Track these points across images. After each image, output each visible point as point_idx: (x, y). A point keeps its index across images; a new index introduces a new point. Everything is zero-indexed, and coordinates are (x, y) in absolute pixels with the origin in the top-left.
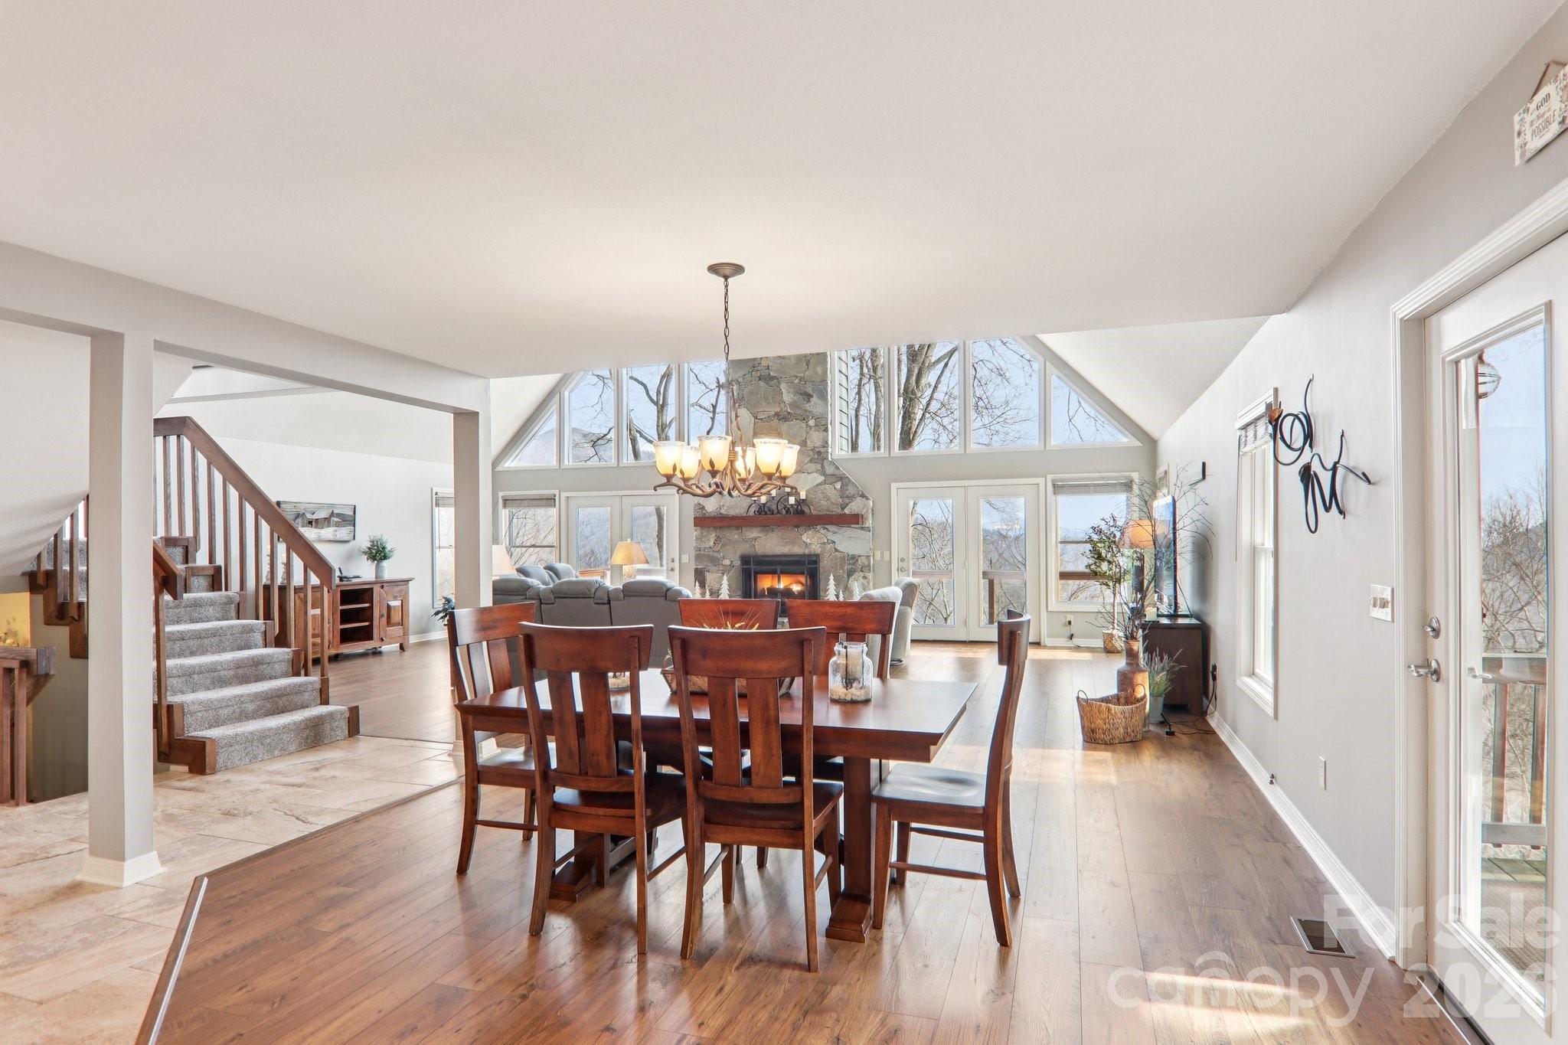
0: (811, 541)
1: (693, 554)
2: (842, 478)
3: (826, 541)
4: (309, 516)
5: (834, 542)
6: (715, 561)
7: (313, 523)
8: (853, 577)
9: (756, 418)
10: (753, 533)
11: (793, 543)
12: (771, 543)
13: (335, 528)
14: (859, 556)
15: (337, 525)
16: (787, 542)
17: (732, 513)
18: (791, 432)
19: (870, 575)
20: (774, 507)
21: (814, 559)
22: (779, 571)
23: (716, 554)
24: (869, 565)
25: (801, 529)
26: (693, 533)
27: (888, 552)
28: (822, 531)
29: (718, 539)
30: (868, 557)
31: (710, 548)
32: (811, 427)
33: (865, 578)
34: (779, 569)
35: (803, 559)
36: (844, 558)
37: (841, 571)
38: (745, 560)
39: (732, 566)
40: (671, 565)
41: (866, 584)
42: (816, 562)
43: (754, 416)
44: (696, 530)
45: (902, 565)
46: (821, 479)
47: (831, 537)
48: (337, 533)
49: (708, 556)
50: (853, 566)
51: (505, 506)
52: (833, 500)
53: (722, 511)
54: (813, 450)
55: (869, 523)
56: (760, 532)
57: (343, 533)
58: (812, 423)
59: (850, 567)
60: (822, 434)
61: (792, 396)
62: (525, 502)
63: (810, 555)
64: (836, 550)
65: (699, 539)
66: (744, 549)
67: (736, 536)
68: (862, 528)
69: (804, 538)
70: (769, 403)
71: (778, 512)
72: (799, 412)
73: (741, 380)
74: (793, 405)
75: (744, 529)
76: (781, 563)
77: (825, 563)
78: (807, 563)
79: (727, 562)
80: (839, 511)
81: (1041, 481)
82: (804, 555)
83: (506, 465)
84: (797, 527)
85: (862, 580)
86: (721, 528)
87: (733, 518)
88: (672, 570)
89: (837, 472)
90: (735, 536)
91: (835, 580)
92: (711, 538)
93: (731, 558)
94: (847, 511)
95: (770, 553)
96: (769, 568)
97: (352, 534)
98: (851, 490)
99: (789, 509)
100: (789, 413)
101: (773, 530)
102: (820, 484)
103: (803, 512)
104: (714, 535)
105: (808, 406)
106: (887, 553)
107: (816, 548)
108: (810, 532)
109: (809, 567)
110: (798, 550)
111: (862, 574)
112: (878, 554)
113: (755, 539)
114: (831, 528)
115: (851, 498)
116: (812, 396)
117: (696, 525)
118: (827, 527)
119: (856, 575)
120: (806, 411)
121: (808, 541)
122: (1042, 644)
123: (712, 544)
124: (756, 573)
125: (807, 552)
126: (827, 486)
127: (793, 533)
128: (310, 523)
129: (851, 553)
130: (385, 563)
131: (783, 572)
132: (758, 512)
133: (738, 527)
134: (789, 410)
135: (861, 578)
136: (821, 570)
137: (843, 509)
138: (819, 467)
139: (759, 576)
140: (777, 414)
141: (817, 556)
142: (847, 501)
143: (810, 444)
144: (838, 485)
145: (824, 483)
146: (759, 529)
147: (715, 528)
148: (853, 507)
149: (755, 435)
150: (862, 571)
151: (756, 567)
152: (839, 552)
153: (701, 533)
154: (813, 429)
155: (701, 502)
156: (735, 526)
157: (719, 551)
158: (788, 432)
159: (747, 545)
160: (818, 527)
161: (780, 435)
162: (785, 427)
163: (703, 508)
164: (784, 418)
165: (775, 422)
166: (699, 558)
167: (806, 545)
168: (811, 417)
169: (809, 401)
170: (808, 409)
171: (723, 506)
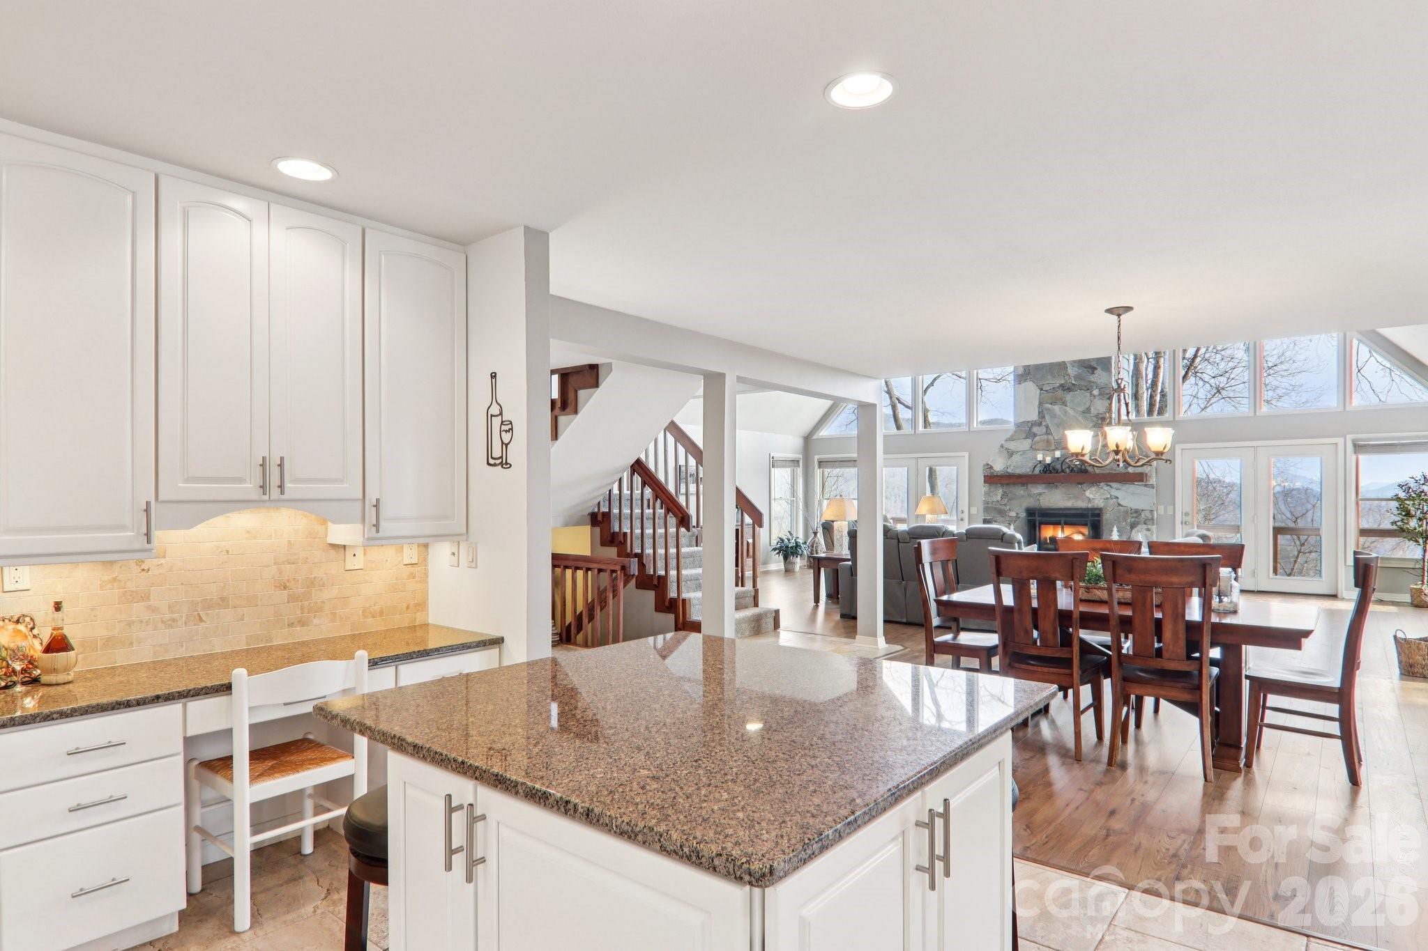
0: (1094, 496)
1: (981, 507)
3: (1109, 496)
5: (1117, 498)
6: (1002, 513)
8: (1136, 529)
9: (1041, 389)
10: (1038, 489)
11: (1077, 498)
12: (1056, 498)
14: (1142, 510)
16: (1070, 497)
17: (1018, 471)
18: (1075, 401)
19: (1154, 528)
20: (1058, 467)
21: (1097, 512)
22: (1063, 522)
23: (1003, 507)
24: (1153, 519)
25: (1084, 486)
26: (981, 487)
27: (1172, 507)
28: (1105, 488)
29: (1004, 495)
30: (1151, 511)
31: (998, 501)
32: (1095, 396)
33: (1148, 530)
34: (1063, 520)
35: (1086, 512)
36: (1126, 512)
37: (1124, 524)
38: (1030, 512)
39: (1017, 517)
40: (961, 516)
41: (1149, 535)
42: (1099, 515)
43: (1039, 388)
44: (984, 486)
45: (1185, 518)
47: (1114, 493)
49: (996, 509)
50: (1136, 518)
51: (820, 467)
53: (1010, 470)
54: (1096, 416)
55: (1153, 481)
56: (1046, 488)
58: (1096, 392)
59: (1133, 519)
60: (1107, 403)
61: (1077, 369)
62: (837, 463)
63: (1093, 509)
64: (1119, 505)
65: (987, 494)
66: (1030, 503)
68: (1146, 485)
69: (1088, 493)
70: (1054, 377)
71: (1063, 471)
72: (1083, 383)
74: (1077, 377)
75: (1029, 486)
76: (1065, 516)
77: (1107, 517)
78: (1090, 516)
79: (1013, 514)
80: (1122, 470)
81: (1340, 441)
82: (1087, 509)
83: (821, 434)
84: (1081, 484)
85: (1145, 533)
86: (1007, 484)
87: (1020, 476)
88: (962, 520)
90: (1020, 491)
91: (1118, 531)
92: (999, 492)
93: (1018, 510)
94: (1130, 470)
95: (1054, 507)
96: (1053, 520)
99: (1073, 468)
100: (1073, 384)
101: (1057, 487)
103: (1086, 471)
104: (1001, 490)
105: (1092, 378)
106: (1170, 509)
107: (1099, 503)
108: (1094, 489)
109: (1093, 520)
110: (1081, 504)
111: (1145, 527)
112: (1161, 509)
113: (1040, 494)
114: (1114, 485)
116: (1096, 369)
117: (985, 482)
118: (1111, 484)
119: (1139, 527)
120: (1090, 382)
121: (1091, 496)
122: (1339, 596)
123: (999, 498)
124: (1041, 523)
125: (1090, 506)
127: (1076, 490)
129: (1134, 507)
131: (1067, 524)
132: (1043, 471)
133: (1024, 484)
134: (1074, 382)
135: (1144, 530)
136: (1104, 522)
137: (1126, 468)
139: (1042, 526)
140: (1062, 386)
141: (1101, 509)
143: (1093, 411)
146: (1043, 485)
147: (1002, 485)
148: (1137, 467)
149: (1041, 404)
150: (1146, 524)
151: (1040, 518)
152: (1122, 506)
153: (990, 489)
154: (1097, 398)
155: (989, 463)
156: (1021, 483)
157: (1005, 505)
158: (1072, 401)
159: (1032, 500)
160: (1102, 484)
161: (1064, 404)
162: (1069, 397)
163: (991, 467)
164: (1068, 389)
165: (1060, 392)
166: (986, 510)
167: (1089, 500)
168: (1095, 387)
169: (1093, 373)
170: (1093, 380)
171: (1010, 466)
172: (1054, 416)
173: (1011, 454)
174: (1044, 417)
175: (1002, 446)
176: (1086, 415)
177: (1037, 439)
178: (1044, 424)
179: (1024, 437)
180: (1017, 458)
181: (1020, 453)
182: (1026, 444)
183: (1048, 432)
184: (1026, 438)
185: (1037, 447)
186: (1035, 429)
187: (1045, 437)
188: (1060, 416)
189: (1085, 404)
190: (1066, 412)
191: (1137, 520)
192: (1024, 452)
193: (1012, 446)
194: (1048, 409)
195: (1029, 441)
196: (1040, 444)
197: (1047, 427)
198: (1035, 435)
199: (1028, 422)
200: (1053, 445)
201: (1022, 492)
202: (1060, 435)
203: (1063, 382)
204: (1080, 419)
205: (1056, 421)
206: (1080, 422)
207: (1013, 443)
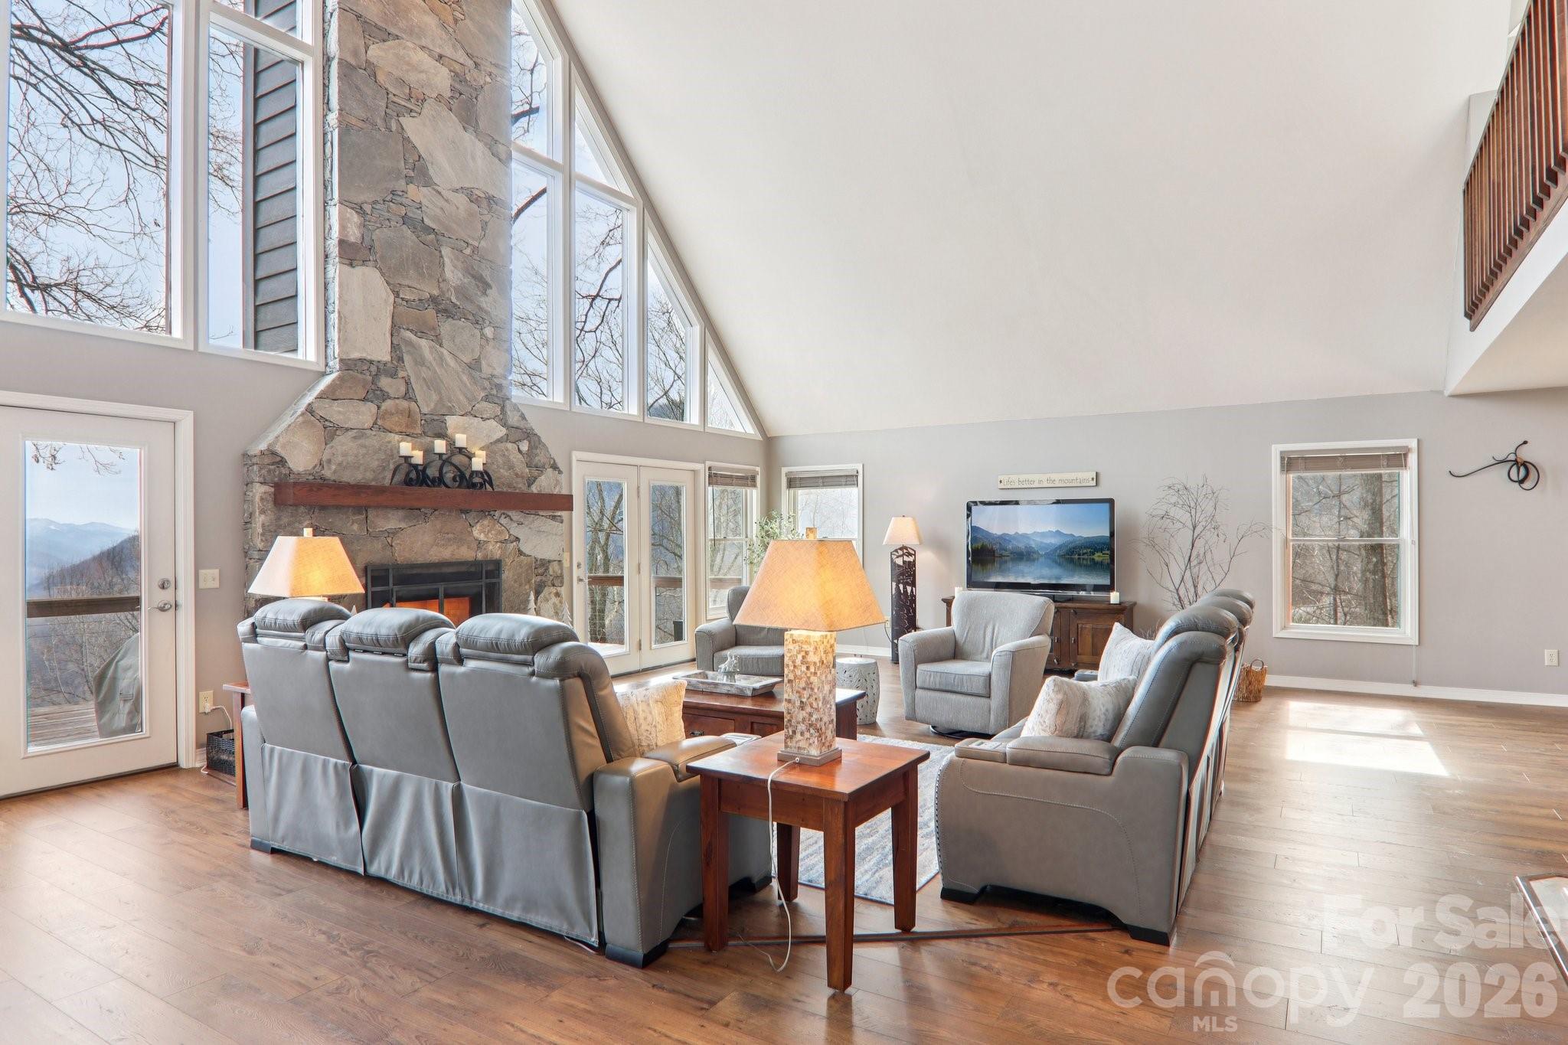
0: (487, 538)
2: (529, 435)
3: (507, 537)
5: (517, 539)
9: (397, 294)
10: (391, 521)
11: (459, 541)
12: (423, 541)
14: (549, 561)
16: (449, 540)
17: (349, 477)
18: (457, 341)
19: (563, 591)
20: (435, 473)
21: (491, 567)
22: (441, 595)
24: (561, 576)
25: (471, 517)
28: (503, 521)
30: (560, 562)
32: (487, 340)
33: (558, 595)
34: (441, 588)
35: (474, 569)
36: (530, 565)
37: (527, 587)
41: (559, 605)
42: (495, 574)
43: (393, 291)
45: (579, 572)
46: (501, 432)
47: (515, 531)
50: (542, 575)
52: (518, 470)
53: (328, 473)
54: (489, 379)
56: (404, 519)
58: (488, 332)
59: (539, 578)
60: (503, 355)
61: (460, 275)
63: (486, 562)
64: (521, 553)
66: (373, 553)
67: (355, 527)
69: (477, 532)
70: (420, 275)
71: (440, 482)
72: (469, 307)
73: (367, 208)
75: (371, 513)
76: (443, 579)
77: (505, 575)
78: (484, 576)
80: (524, 488)
81: (700, 468)
82: (477, 563)
84: (466, 512)
85: (554, 600)
86: (322, 507)
87: (358, 489)
89: (522, 424)
90: (352, 524)
94: (534, 489)
95: (420, 560)
96: (424, 588)
98: (540, 458)
100: (457, 305)
101: (427, 517)
102: (499, 441)
105: (483, 303)
107: (494, 550)
108: (486, 522)
109: (488, 583)
110: (466, 553)
111: (553, 590)
113: (394, 533)
114: (515, 515)
115: (540, 469)
116: (489, 287)
118: (510, 513)
120: (480, 308)
121: (482, 537)
125: (480, 556)
126: (510, 445)
127: (458, 524)
129: (540, 557)
131: (447, 594)
132: (405, 480)
133: (362, 509)
134: (453, 300)
135: (552, 595)
136: (503, 586)
137: (529, 486)
138: (498, 410)
140: (433, 300)
141: (497, 560)
142: (536, 473)
143: (484, 369)
144: (525, 446)
145: (506, 439)
146: (401, 513)
148: (545, 483)
149: (395, 328)
150: (554, 585)
151: (396, 588)
152: (525, 555)
153: (278, 519)
154: (491, 343)
155: (278, 449)
156: (354, 507)
158: (453, 339)
159: (378, 545)
160: (497, 514)
161: (438, 340)
162: (446, 327)
163: (282, 462)
164: (445, 311)
165: (430, 313)
167: (479, 544)
168: (488, 322)
169: (485, 293)
170: (484, 305)
171: (329, 461)
172: (420, 362)
173: (331, 431)
174: (401, 359)
175: (311, 412)
176: (473, 372)
177: (387, 405)
178: (401, 374)
179: (362, 396)
180: (344, 444)
181: (351, 434)
182: (364, 414)
183: (408, 396)
184: (364, 400)
185: (388, 425)
186: (385, 382)
187: (405, 404)
188: (430, 363)
189: (473, 350)
190: (441, 358)
191: (544, 578)
192: (361, 433)
193: (336, 412)
194: (409, 343)
195: (374, 407)
196: (395, 419)
197: (408, 383)
198: (385, 396)
199: (371, 362)
202: (432, 405)
203: (436, 292)
204: (465, 378)
205: (425, 373)
206: (465, 385)
207: (336, 407)
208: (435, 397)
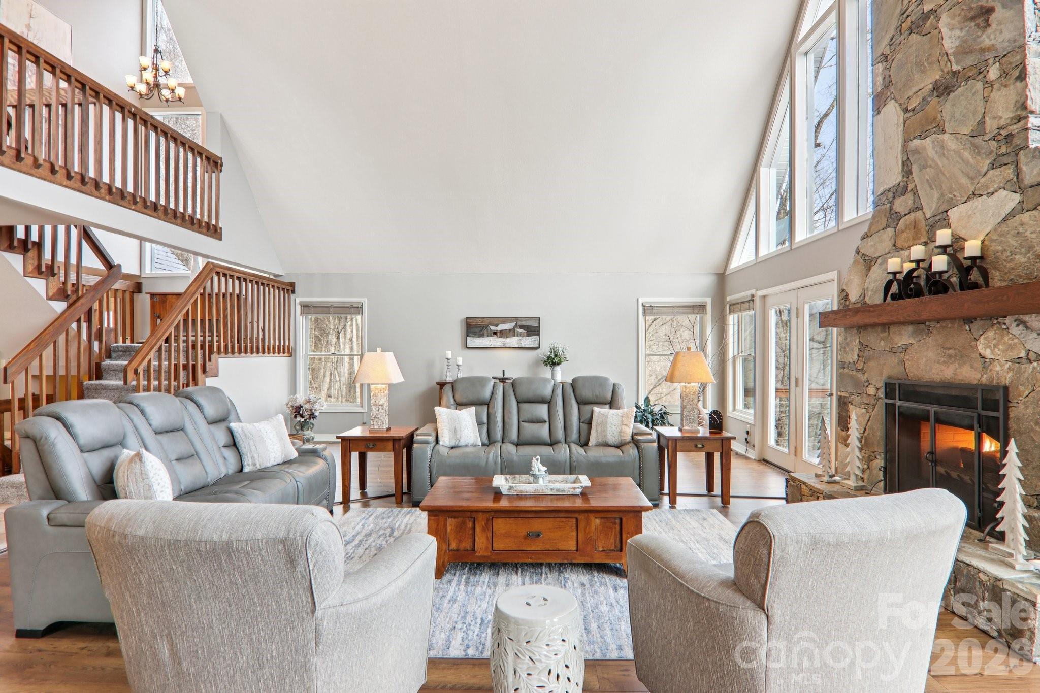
0: (994, 354)
3: (1023, 355)
4: (493, 328)
6: (859, 387)
7: (498, 334)
9: (906, 110)
10: (904, 337)
11: (963, 354)
12: (927, 358)
13: (520, 338)
15: (521, 335)
16: (950, 356)
17: (877, 300)
18: (957, 115)
20: (922, 281)
21: (999, 394)
25: (975, 327)
28: (1017, 330)
29: (863, 347)
31: (853, 363)
32: (992, 85)
35: (974, 395)
38: (891, 388)
39: (877, 398)
42: (999, 405)
43: (904, 111)
46: (1013, 200)
47: (1034, 343)
48: (522, 342)
49: (852, 378)
53: (868, 299)
56: (915, 333)
57: (529, 341)
58: (994, 73)
61: (960, 33)
63: (990, 389)
65: (842, 349)
66: (891, 367)
69: (982, 347)
71: (930, 290)
72: (971, 61)
73: (888, 49)
74: (961, 51)
75: (893, 330)
76: (939, 400)
77: (1018, 410)
79: (874, 391)
82: (972, 387)
84: (969, 321)
86: (863, 328)
90: (880, 341)
92: (854, 347)
95: (927, 378)
97: (537, 342)
101: (928, 330)
102: (1012, 214)
104: (857, 341)
105: (987, 39)
107: (1004, 372)
108: (993, 334)
113: (905, 349)
114: (1033, 320)
116: (994, 10)
120: (983, 51)
121: (989, 355)
123: (856, 357)
125: (985, 380)
126: (1026, 218)
127: (960, 336)
128: (495, 333)
130: (558, 369)
132: (900, 294)
133: (884, 327)
140: (936, 87)
141: (1006, 389)
145: (1021, 209)
146: (910, 328)
147: (859, 329)
149: (905, 144)
153: (845, 338)
154: (995, 86)
155: (846, 287)
156: (882, 325)
157: (862, 371)
158: (952, 116)
159: (893, 362)
160: (1008, 321)
161: (941, 128)
162: (946, 108)
163: (847, 295)
164: (945, 89)
165: (934, 104)
166: (841, 378)
167: (984, 362)
168: (991, 62)
169: (987, 26)
170: (987, 43)
171: (868, 288)
172: (924, 165)
173: (868, 265)
174: (910, 172)
175: (858, 252)
176: (976, 140)
177: (901, 223)
178: (910, 187)
179: (884, 225)
180: (877, 272)
181: (880, 261)
182: (888, 240)
183: (917, 205)
184: (888, 226)
185: (897, 244)
186: (899, 204)
187: (912, 216)
188: (933, 160)
189: (974, 113)
192: (885, 258)
193: (871, 248)
194: (916, 151)
195: (890, 231)
196: (905, 235)
197: (915, 193)
198: (898, 216)
199: (890, 191)
200: (925, 233)
201: (882, 343)
202: (934, 206)
203: (938, 77)
204: (967, 155)
205: (929, 173)
206: (967, 163)
207: (870, 241)
208: (936, 195)
